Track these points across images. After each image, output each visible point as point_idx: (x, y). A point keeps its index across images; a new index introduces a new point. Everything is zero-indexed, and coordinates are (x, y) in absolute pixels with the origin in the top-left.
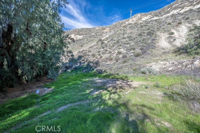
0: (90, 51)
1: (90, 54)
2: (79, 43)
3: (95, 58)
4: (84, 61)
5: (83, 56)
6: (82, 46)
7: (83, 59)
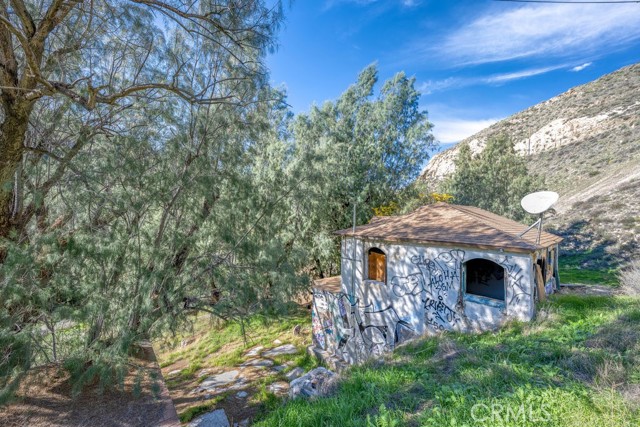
0: (618, 207)
1: (618, 215)
2: (582, 158)
3: (632, 231)
4: (589, 239)
5: (588, 223)
6: (593, 174)
7: (588, 231)
